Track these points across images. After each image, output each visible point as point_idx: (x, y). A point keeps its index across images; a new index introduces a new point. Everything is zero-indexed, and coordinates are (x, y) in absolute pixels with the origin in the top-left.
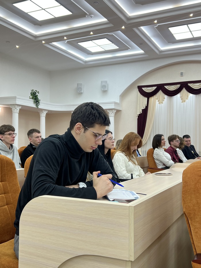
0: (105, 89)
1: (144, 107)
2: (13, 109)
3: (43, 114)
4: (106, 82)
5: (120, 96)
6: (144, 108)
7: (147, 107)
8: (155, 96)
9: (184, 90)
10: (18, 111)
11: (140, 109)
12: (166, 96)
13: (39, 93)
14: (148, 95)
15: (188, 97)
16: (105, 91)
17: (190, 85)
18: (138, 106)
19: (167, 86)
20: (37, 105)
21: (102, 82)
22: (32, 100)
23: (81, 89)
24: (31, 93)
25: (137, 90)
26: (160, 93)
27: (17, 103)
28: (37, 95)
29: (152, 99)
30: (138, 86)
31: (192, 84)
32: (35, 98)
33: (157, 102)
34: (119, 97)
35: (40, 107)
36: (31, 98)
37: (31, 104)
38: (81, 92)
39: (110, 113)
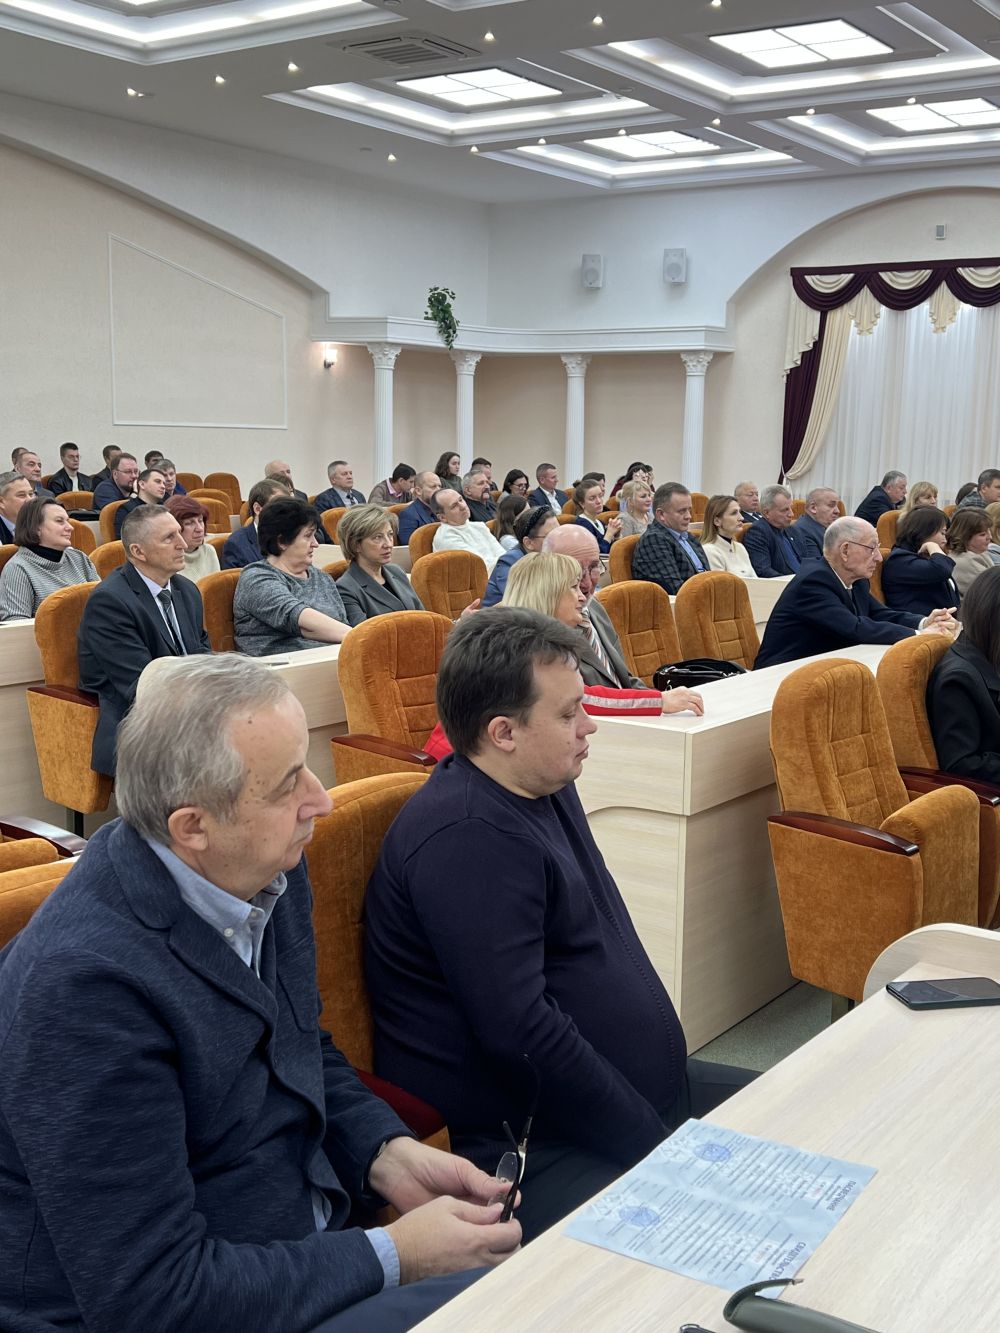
0: (678, 280)
1: (807, 345)
2: (376, 357)
3: (466, 366)
4: (681, 252)
5: (728, 303)
6: (807, 349)
7: (818, 345)
8: (845, 307)
9: (943, 291)
10: (391, 364)
11: (796, 352)
12: (883, 309)
13: (453, 298)
14: (825, 304)
15: (955, 314)
16: (676, 284)
17: (964, 272)
18: (790, 339)
19: (889, 273)
20: (448, 341)
21: (667, 253)
22: (434, 325)
23: (595, 273)
24: (430, 300)
25: (786, 284)
26: (865, 295)
27: (390, 340)
28: (449, 306)
29: (835, 317)
30: (792, 269)
31: (972, 269)
32: (441, 315)
33: (853, 329)
34: (725, 305)
35: (457, 345)
36: (430, 316)
37: (429, 336)
38: (593, 285)
39: (691, 364)
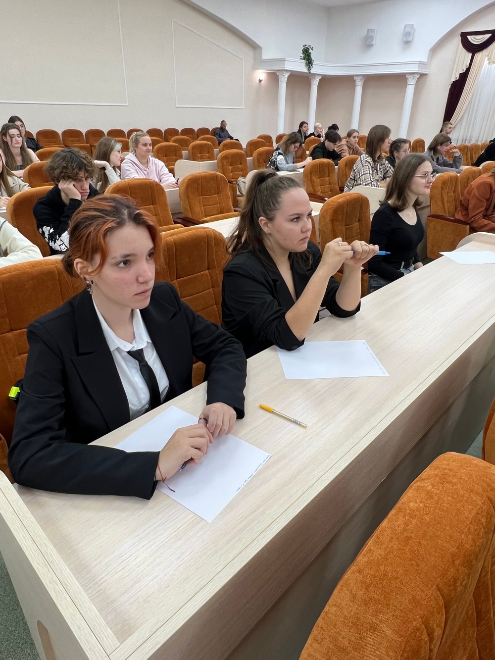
0: (409, 39)
1: (462, 70)
2: (279, 77)
3: (315, 81)
4: (412, 26)
5: (429, 51)
6: (462, 72)
7: (468, 70)
8: (484, 51)
10: (286, 79)
11: (457, 73)
13: (312, 50)
14: (473, 49)
16: (407, 43)
18: (455, 67)
20: (309, 69)
21: (405, 27)
22: (304, 61)
23: (372, 38)
24: (303, 50)
25: (458, 40)
27: (286, 69)
28: (310, 53)
29: (479, 56)
30: (462, 33)
32: (307, 57)
33: (486, 62)
34: (428, 53)
35: (312, 71)
36: (302, 58)
37: (302, 67)
38: (370, 44)
39: (410, 79)
